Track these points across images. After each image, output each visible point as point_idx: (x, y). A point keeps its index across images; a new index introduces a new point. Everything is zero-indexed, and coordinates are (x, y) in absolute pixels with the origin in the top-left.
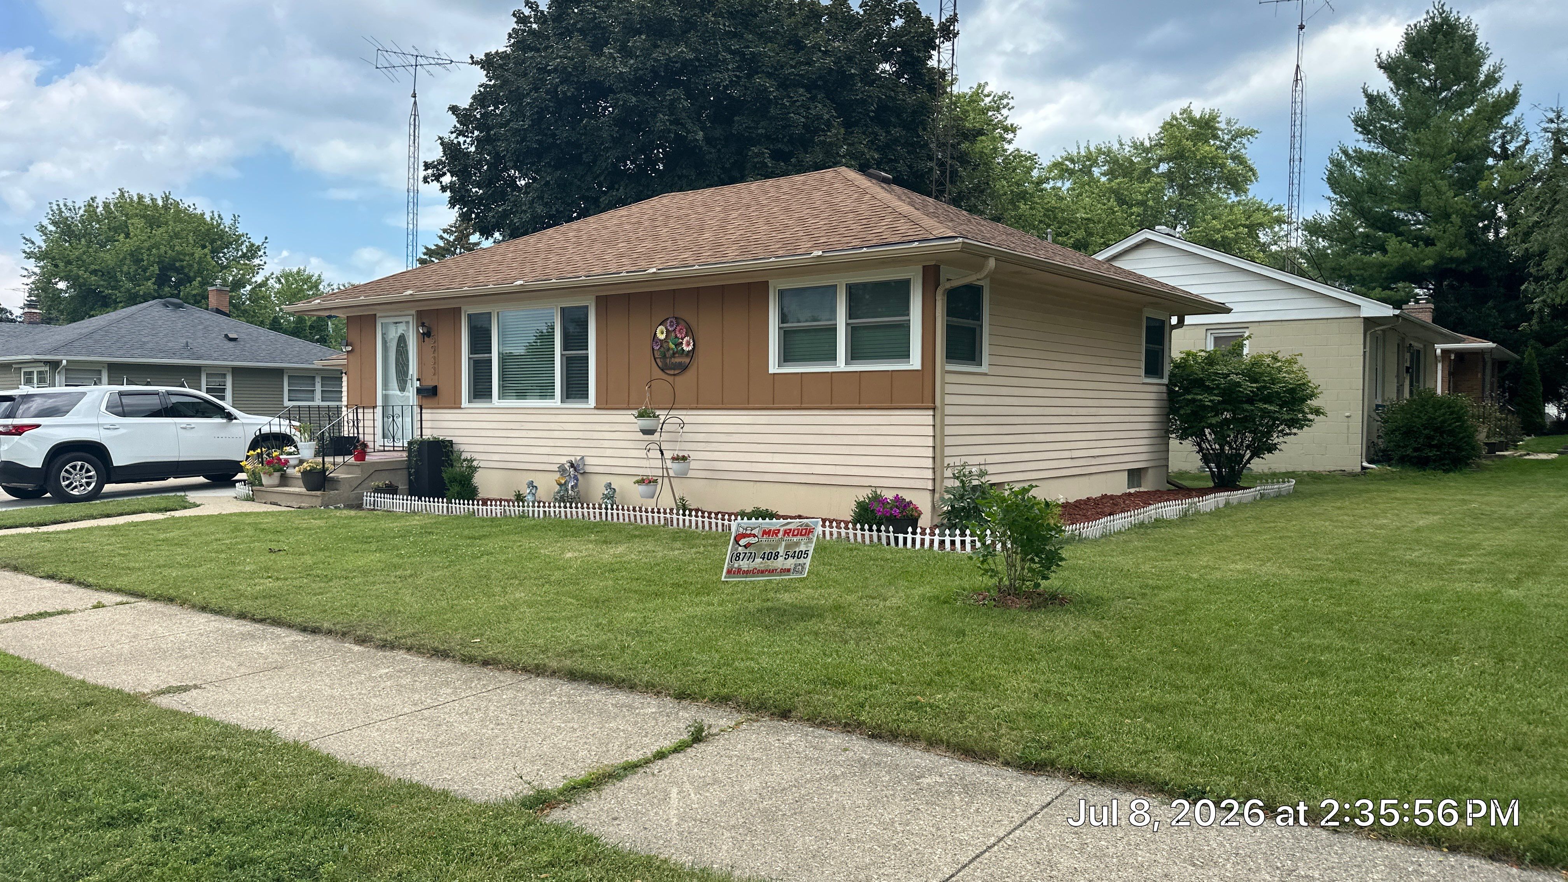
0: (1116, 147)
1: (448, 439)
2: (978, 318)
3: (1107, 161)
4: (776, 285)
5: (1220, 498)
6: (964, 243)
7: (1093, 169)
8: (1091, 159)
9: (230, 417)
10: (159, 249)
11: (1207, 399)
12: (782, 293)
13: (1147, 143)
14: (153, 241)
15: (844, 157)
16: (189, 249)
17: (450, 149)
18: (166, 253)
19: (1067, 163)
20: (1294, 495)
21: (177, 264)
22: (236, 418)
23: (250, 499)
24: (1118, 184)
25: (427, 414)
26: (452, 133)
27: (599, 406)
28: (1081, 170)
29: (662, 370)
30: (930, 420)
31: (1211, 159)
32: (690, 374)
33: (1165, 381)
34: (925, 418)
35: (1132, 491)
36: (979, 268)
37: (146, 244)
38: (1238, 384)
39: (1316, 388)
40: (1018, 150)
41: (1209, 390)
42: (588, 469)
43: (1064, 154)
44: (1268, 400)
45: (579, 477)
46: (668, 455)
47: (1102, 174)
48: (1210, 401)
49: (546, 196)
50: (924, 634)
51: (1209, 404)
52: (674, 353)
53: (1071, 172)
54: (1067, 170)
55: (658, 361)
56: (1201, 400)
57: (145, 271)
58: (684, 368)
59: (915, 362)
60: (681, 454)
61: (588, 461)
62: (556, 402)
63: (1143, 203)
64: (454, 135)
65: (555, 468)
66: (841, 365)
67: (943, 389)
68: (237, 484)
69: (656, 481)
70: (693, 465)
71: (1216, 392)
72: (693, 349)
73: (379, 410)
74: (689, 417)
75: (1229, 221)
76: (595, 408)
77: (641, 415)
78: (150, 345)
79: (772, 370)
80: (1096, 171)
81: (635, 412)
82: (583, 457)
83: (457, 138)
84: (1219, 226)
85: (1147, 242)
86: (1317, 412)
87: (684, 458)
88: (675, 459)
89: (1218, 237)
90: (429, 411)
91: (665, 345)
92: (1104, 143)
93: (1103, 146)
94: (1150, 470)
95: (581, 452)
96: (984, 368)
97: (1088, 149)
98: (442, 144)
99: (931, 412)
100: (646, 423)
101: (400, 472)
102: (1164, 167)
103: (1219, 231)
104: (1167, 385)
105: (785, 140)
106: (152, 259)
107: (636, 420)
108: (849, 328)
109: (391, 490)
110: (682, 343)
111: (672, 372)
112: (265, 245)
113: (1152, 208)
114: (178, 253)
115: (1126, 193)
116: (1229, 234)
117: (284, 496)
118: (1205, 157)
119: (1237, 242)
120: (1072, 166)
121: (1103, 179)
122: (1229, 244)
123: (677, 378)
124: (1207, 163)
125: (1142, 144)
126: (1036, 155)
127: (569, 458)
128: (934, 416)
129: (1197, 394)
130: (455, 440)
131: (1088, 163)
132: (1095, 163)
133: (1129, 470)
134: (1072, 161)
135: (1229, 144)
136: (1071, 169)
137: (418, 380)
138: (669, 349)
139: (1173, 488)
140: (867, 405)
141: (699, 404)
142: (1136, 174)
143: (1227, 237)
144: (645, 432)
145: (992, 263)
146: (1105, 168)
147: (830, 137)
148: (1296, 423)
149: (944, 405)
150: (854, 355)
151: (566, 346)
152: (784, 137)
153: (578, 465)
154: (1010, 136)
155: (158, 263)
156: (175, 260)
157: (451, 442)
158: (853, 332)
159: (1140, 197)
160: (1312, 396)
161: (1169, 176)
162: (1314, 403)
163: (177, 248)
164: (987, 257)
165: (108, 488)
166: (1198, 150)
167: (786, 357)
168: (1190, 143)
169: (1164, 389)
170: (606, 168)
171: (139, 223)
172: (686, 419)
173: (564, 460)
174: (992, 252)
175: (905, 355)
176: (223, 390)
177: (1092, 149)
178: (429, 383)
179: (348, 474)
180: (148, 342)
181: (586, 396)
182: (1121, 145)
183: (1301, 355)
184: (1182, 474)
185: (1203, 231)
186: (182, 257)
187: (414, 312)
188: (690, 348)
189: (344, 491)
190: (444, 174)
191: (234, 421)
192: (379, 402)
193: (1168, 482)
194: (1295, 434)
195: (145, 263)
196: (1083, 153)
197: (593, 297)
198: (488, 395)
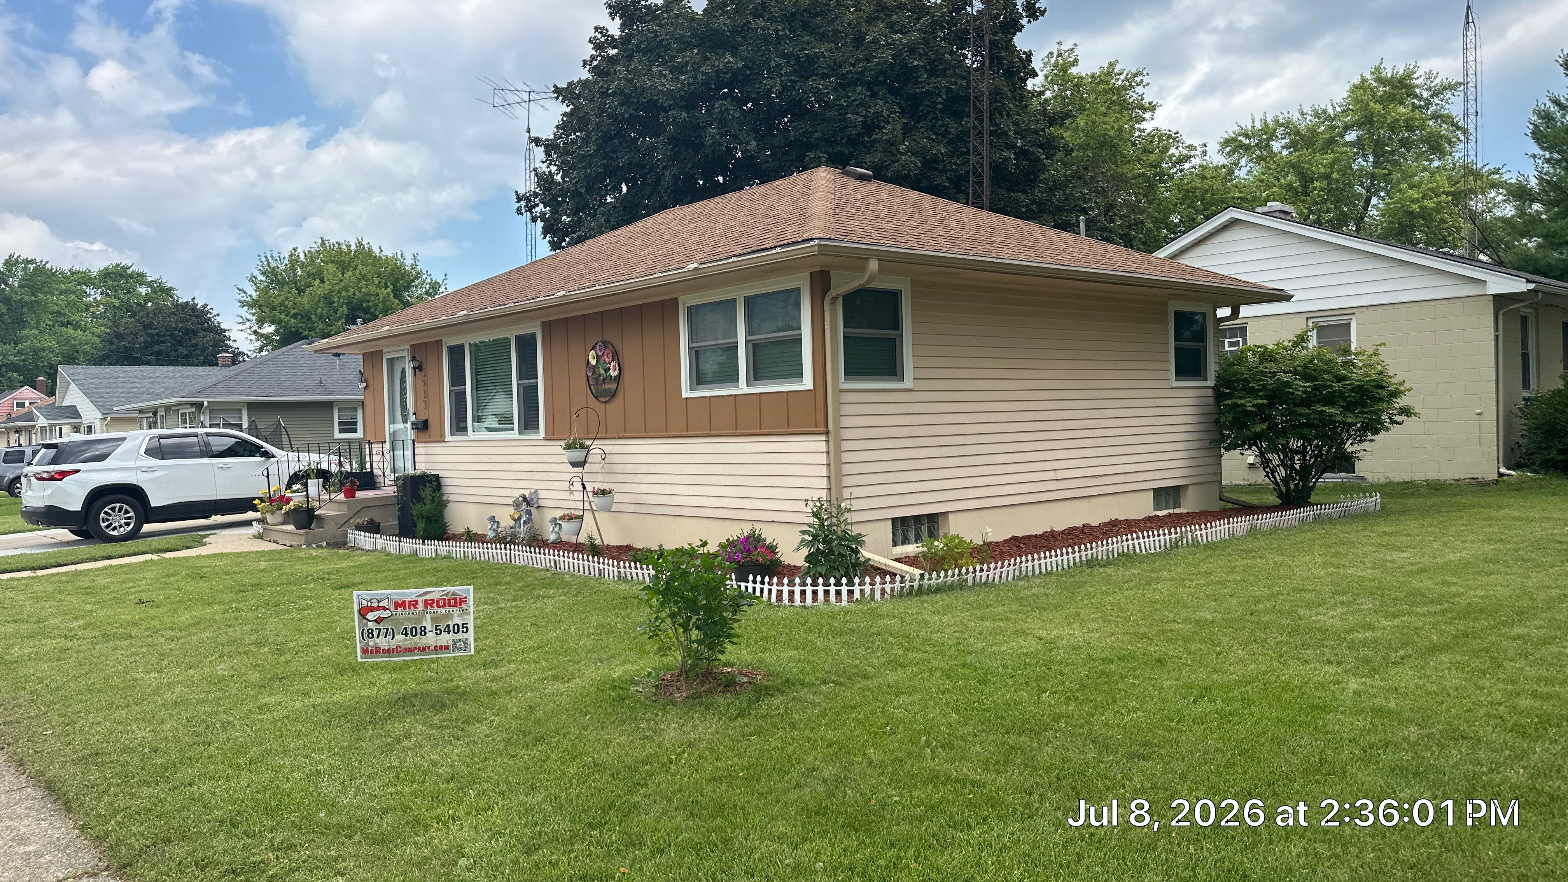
0: (1296, 116)
1: (433, 473)
2: (896, 324)
3: (1287, 133)
4: (687, 300)
5: (1293, 516)
6: (819, 245)
7: (1272, 143)
8: (1269, 133)
9: (267, 455)
10: (348, 291)
11: (1249, 404)
12: (689, 309)
13: (1331, 111)
14: (343, 284)
16: (373, 289)
17: (545, 180)
18: (354, 294)
19: (1240, 138)
20: (1384, 513)
21: (364, 305)
23: (260, 537)
24: (1297, 157)
25: (420, 449)
26: (543, 162)
27: (548, 437)
28: (1257, 145)
29: (596, 398)
30: (822, 447)
31: (1407, 121)
32: (618, 401)
33: (1211, 382)
34: (818, 444)
35: (1160, 513)
36: (863, 269)
37: (337, 288)
38: (1288, 384)
39: (1401, 384)
40: (1157, 129)
41: (1253, 392)
42: (542, 503)
43: (1237, 129)
44: (1330, 401)
45: (533, 511)
46: (589, 487)
47: (1283, 147)
48: (1254, 405)
51: (1251, 409)
52: (604, 380)
53: (1247, 148)
54: (1241, 146)
55: (592, 387)
56: (1243, 405)
57: (336, 312)
58: (614, 394)
59: (807, 382)
60: (606, 487)
61: (542, 494)
62: (515, 434)
63: (1327, 177)
64: (545, 165)
65: (510, 501)
66: (743, 388)
67: (836, 410)
68: (254, 523)
69: (581, 517)
70: (617, 498)
71: (1261, 394)
72: (620, 374)
73: (387, 446)
74: (611, 447)
75: (1429, 189)
76: (545, 439)
77: (569, 447)
78: (286, 384)
79: (686, 393)
80: (1276, 146)
81: (562, 443)
82: (536, 491)
83: (548, 167)
84: (1416, 196)
85: (1235, 222)
86: (1406, 411)
87: (603, 492)
88: (595, 493)
89: (1415, 207)
90: (423, 445)
91: (597, 370)
92: (1282, 113)
93: (1281, 117)
94: (1190, 488)
95: (535, 486)
96: (908, 383)
97: (1265, 120)
98: (536, 175)
99: (823, 438)
100: (578, 455)
101: (390, 508)
102: (1351, 136)
103: (1418, 201)
104: (1213, 388)
106: (342, 301)
107: (564, 452)
108: (750, 346)
109: (373, 528)
110: (609, 369)
111: (603, 399)
112: (445, 281)
113: (1337, 180)
114: (365, 295)
115: (1307, 166)
116: (1429, 204)
117: (281, 534)
118: (1398, 121)
119: (1438, 212)
120: (1247, 141)
121: (1285, 152)
122: (1430, 214)
123: (608, 406)
124: (1401, 127)
125: (1325, 112)
126: (1177, 133)
127: (522, 492)
128: (827, 441)
129: (1241, 398)
130: (441, 474)
131: (1265, 137)
132: (1272, 136)
133: (1154, 489)
134: (1247, 136)
135: (1428, 104)
136: (1245, 145)
137: (414, 414)
138: (600, 375)
139: (1230, 506)
140: (766, 431)
141: (626, 433)
142: (1318, 145)
143: (1426, 207)
144: (574, 464)
145: (874, 265)
146: (1285, 140)
148: (1373, 427)
149: (839, 428)
150: (757, 374)
151: (520, 377)
153: (532, 499)
154: (1147, 115)
155: (347, 304)
156: (362, 301)
157: (437, 477)
158: (755, 349)
159: (1322, 170)
160: (1395, 394)
161: (1359, 143)
162: (1402, 402)
163: (363, 290)
164: (867, 259)
165: (147, 528)
166: (1388, 113)
167: (699, 379)
168: (1379, 107)
169: (1210, 392)
171: (332, 268)
172: (607, 449)
173: (517, 493)
174: (871, 253)
175: (798, 374)
176: (355, 423)
177: (1269, 121)
178: (423, 417)
179: (339, 511)
180: (285, 381)
181: (537, 427)
182: (1303, 114)
183: (1384, 344)
184: (1238, 488)
185: (1397, 202)
186: (367, 298)
187: (408, 347)
188: (617, 373)
189: (330, 529)
190: (537, 205)
191: (272, 459)
192: (387, 439)
193: (1221, 499)
194: (1371, 440)
195: (336, 305)
196: (1258, 126)
197: (539, 323)
198: (465, 429)
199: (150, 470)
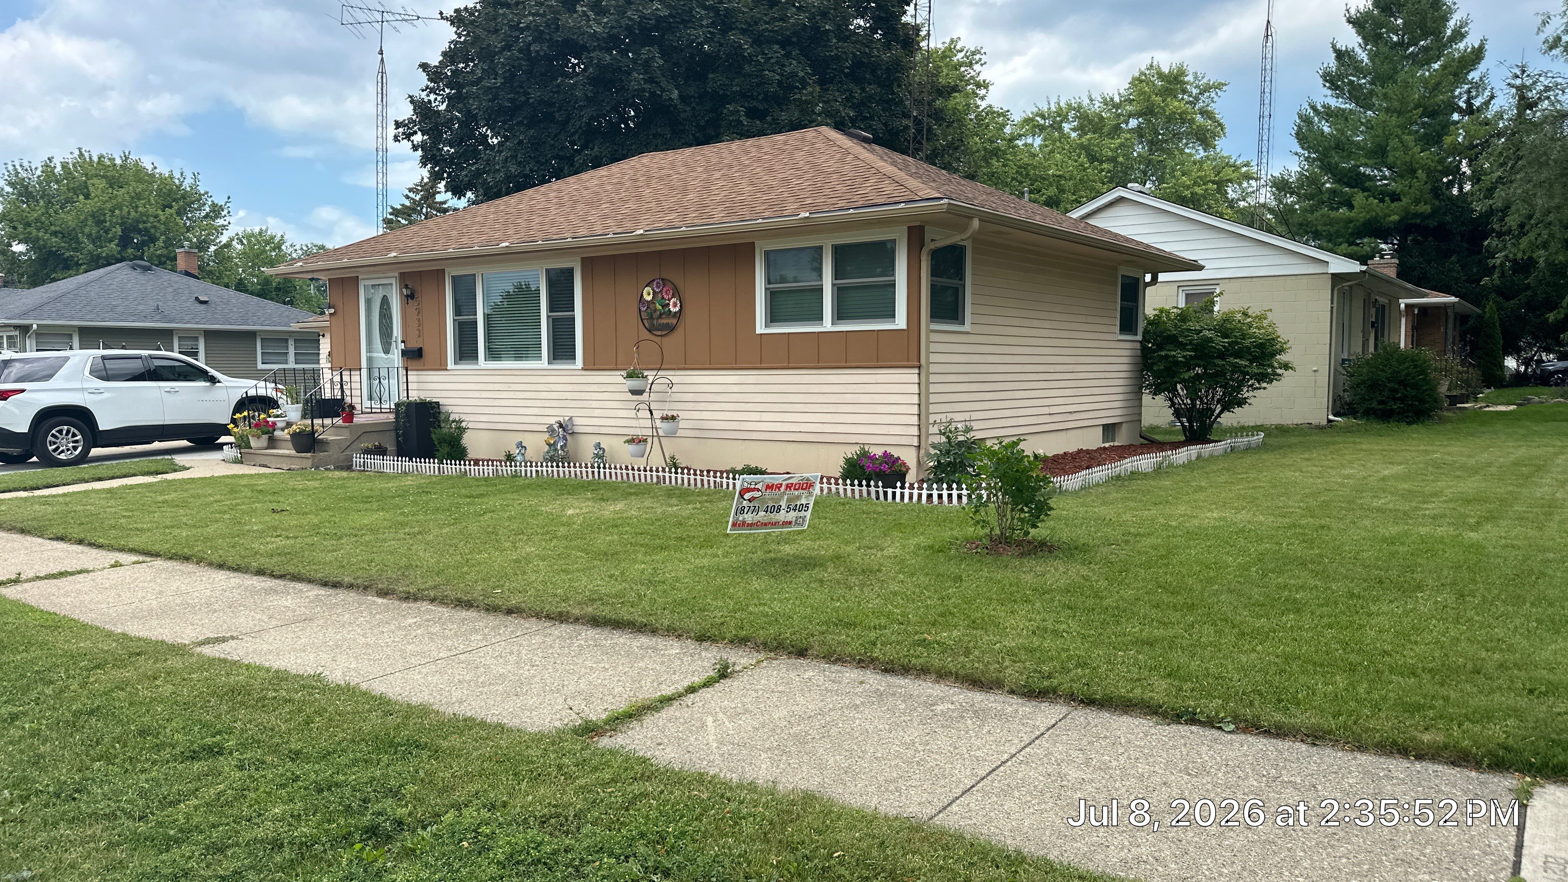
0: (1086, 102)
1: (435, 400)
2: (961, 276)
3: (1077, 117)
4: (762, 245)
5: (1192, 452)
6: (949, 204)
7: (1063, 125)
8: (1061, 115)
9: (213, 380)
10: (121, 210)
11: (1179, 355)
12: (767, 253)
13: (1117, 99)
14: (114, 202)
15: (819, 115)
16: (152, 211)
17: (422, 108)
18: (129, 213)
19: (1038, 118)
20: (1263, 447)
21: (141, 226)
22: (219, 382)
23: (237, 461)
24: (1088, 140)
25: (413, 376)
26: (423, 91)
27: (586, 367)
28: (1051, 125)
29: (650, 331)
30: (915, 379)
31: (1180, 115)
32: (678, 335)
33: (1139, 337)
34: (911, 376)
35: (1107, 445)
36: (963, 228)
37: (109, 205)
38: (1211, 340)
39: (1285, 343)
40: (990, 106)
41: (1182, 346)
42: (577, 429)
43: (1035, 110)
44: (1238, 355)
45: (568, 437)
46: (657, 414)
47: (1071, 129)
48: (1184, 357)
49: (519, 155)
50: (923, 580)
51: (1182, 359)
52: (661, 314)
53: (1042, 128)
54: (1038, 126)
55: (645, 322)
56: (1174, 356)
57: (106, 232)
58: (671, 329)
59: (901, 321)
60: (670, 414)
61: (577, 421)
62: (544, 362)
63: (1113, 160)
64: (425, 93)
65: (544, 428)
66: (827, 325)
67: (928, 347)
68: (225, 447)
69: (645, 441)
70: (682, 424)
71: (1188, 347)
72: (680, 310)
73: (364, 372)
74: (677, 377)
75: (1199, 177)
76: (583, 369)
77: (630, 376)
78: (120, 309)
79: (760, 328)
80: (1066, 127)
81: (624, 373)
82: (571, 418)
83: (428, 96)
84: (1188, 183)
85: (1121, 200)
86: (1286, 366)
87: (673, 418)
88: (664, 419)
89: (1187, 193)
90: (415, 373)
91: (652, 306)
92: (1074, 98)
93: (1073, 101)
94: (1124, 425)
95: (569, 413)
96: (967, 327)
97: (1059, 104)
98: (412, 102)
99: (916, 371)
100: (635, 383)
101: (388, 434)
102: (1133, 123)
103: (1188, 187)
104: (1140, 342)
105: (760, 98)
106: (114, 220)
107: (624, 381)
108: (836, 288)
109: (380, 451)
110: (669, 304)
111: (659, 333)
113: (1121, 163)
114: (142, 214)
115: (1096, 149)
116: (1198, 190)
117: (273, 458)
118: (1174, 113)
119: (1205, 198)
120: (1042, 122)
121: (1074, 135)
122: (1198, 200)
123: (664, 339)
124: (1176, 119)
125: (1112, 99)
126: (1008, 111)
127: (558, 419)
128: (919, 374)
129: (1171, 350)
130: (441, 401)
131: (1058, 119)
132: (1065, 119)
133: (1103, 425)
134: (1043, 117)
135: (1197, 99)
136: (1041, 125)
137: (403, 342)
138: (655, 310)
139: (1146, 442)
140: (853, 364)
141: (686, 364)
142: (1105, 130)
143: (1196, 193)
144: (634, 392)
145: (976, 223)
146: (1076, 123)
147: (806, 95)
148: (1264, 378)
149: (928, 363)
150: (840, 315)
151: (552, 308)
152: (759, 94)
153: (567, 425)
154: (982, 92)
155: (121, 225)
156: (138, 222)
157: (438, 403)
158: (840, 292)
159: (1110, 154)
160: (1282, 351)
161: (1139, 132)
162: (1283, 358)
163: (140, 209)
164: (971, 218)
165: (95, 452)
166: (1167, 105)
167: (773, 317)
168: (1159, 99)
169: (1138, 346)
170: (580, 128)
171: (101, 184)
172: (675, 380)
173: (552, 421)
174: (975, 212)
175: (892, 315)
176: (196, 354)
177: (1063, 104)
178: (414, 345)
179: (337, 435)
180: (118, 306)
181: (573, 357)
182: (1091, 100)
183: (1271, 310)
184: (1153, 429)
185: (1172, 187)
186: (145, 218)
187: (397, 274)
188: (677, 309)
189: (333, 453)
190: (416, 133)
191: (218, 384)
192: (365, 364)
193: (1141, 437)
194: (1265, 388)
195: (108, 224)
196: (1053, 109)
197: (579, 259)
198: (474, 356)
199: (97, 391)
